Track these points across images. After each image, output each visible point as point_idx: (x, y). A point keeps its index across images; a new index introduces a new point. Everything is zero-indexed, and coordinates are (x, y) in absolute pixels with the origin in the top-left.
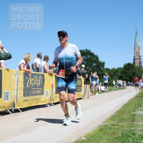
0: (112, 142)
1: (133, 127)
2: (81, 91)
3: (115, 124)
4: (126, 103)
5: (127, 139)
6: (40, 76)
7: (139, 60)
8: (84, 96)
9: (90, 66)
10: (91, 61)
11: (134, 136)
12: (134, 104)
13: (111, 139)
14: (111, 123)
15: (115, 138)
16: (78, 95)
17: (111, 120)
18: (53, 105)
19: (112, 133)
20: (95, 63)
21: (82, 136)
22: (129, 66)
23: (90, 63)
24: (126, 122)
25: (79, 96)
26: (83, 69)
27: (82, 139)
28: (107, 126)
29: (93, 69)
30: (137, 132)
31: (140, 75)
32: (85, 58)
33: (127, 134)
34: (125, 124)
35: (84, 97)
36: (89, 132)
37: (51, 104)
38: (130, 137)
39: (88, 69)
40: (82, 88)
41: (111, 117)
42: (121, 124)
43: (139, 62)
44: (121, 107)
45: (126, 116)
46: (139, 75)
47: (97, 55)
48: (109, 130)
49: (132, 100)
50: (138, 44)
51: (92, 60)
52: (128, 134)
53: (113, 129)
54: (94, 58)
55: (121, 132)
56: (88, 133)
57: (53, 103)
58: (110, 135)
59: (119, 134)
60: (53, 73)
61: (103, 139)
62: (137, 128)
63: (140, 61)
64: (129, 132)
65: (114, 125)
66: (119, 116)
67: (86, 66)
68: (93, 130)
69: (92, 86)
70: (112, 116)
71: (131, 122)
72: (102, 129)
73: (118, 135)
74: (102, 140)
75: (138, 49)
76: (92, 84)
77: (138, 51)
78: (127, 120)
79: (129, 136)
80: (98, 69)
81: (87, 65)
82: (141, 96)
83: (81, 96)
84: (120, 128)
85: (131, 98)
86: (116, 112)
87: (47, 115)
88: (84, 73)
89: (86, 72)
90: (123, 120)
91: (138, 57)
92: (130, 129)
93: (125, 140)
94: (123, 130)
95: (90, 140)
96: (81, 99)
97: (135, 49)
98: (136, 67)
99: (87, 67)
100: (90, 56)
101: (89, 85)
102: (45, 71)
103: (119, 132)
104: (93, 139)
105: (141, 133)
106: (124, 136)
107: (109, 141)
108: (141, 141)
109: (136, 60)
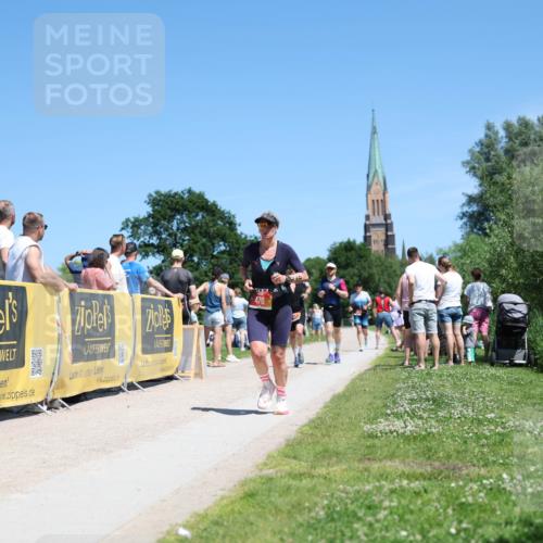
0: (291, 540)
1: (369, 482)
2: (169, 349)
3: (302, 470)
4: (340, 389)
5: (347, 527)
6: (10, 294)
7: (383, 229)
8: (183, 367)
9: (206, 253)
10: (206, 234)
11: (374, 515)
12: (370, 392)
13: (286, 530)
14: (287, 468)
15: (301, 525)
16: (159, 366)
17: (287, 456)
18: (63, 406)
19: (293, 507)
20: (221, 243)
21: (177, 524)
22: (349, 254)
23: (204, 240)
24: (341, 461)
25: (163, 370)
26: (178, 265)
27: (177, 534)
28: (270, 479)
29: (214, 265)
30: (382, 498)
31: (389, 285)
32: (185, 223)
33: (346, 509)
34: (336, 470)
35: (183, 372)
36: (206, 506)
37: (53, 401)
38: (359, 519)
39: (198, 264)
40: (175, 339)
41: (287, 445)
42: (324, 469)
43: (383, 237)
44: (322, 405)
45: (341, 441)
46: (386, 285)
47: (229, 213)
48: (280, 496)
49: (361, 377)
50: (379, 171)
51: (212, 230)
52: (351, 507)
53: (293, 491)
54: (219, 222)
55: (326, 502)
56: (202, 512)
57: (63, 399)
58: (285, 515)
59: (317, 509)
60: (61, 282)
61: (257, 532)
62: (384, 483)
63: (389, 233)
64: (352, 503)
65: (296, 475)
66: (318, 442)
67: (189, 253)
68: (218, 498)
69: (213, 330)
70: (288, 440)
71: (360, 461)
72: (253, 494)
73: (313, 514)
74: (253, 535)
75: (381, 188)
76: (214, 322)
77: (380, 197)
78: (345, 454)
79: (355, 514)
80: (235, 265)
81: (193, 250)
82: (392, 362)
83: (169, 368)
84: (319, 488)
85: (357, 373)
86: (306, 425)
87: (38, 446)
88: (184, 279)
89: (190, 275)
90: (330, 457)
91: (382, 217)
92: (356, 488)
93: (339, 534)
94: (332, 495)
95: (207, 538)
96: (170, 378)
97: (369, 188)
98: (373, 258)
99: (192, 256)
100: (203, 217)
101: (202, 326)
102: (30, 275)
103: (316, 504)
104: (221, 532)
105: (399, 503)
106: (336, 516)
107: (282, 539)
108: (397, 532)
109: (372, 229)
